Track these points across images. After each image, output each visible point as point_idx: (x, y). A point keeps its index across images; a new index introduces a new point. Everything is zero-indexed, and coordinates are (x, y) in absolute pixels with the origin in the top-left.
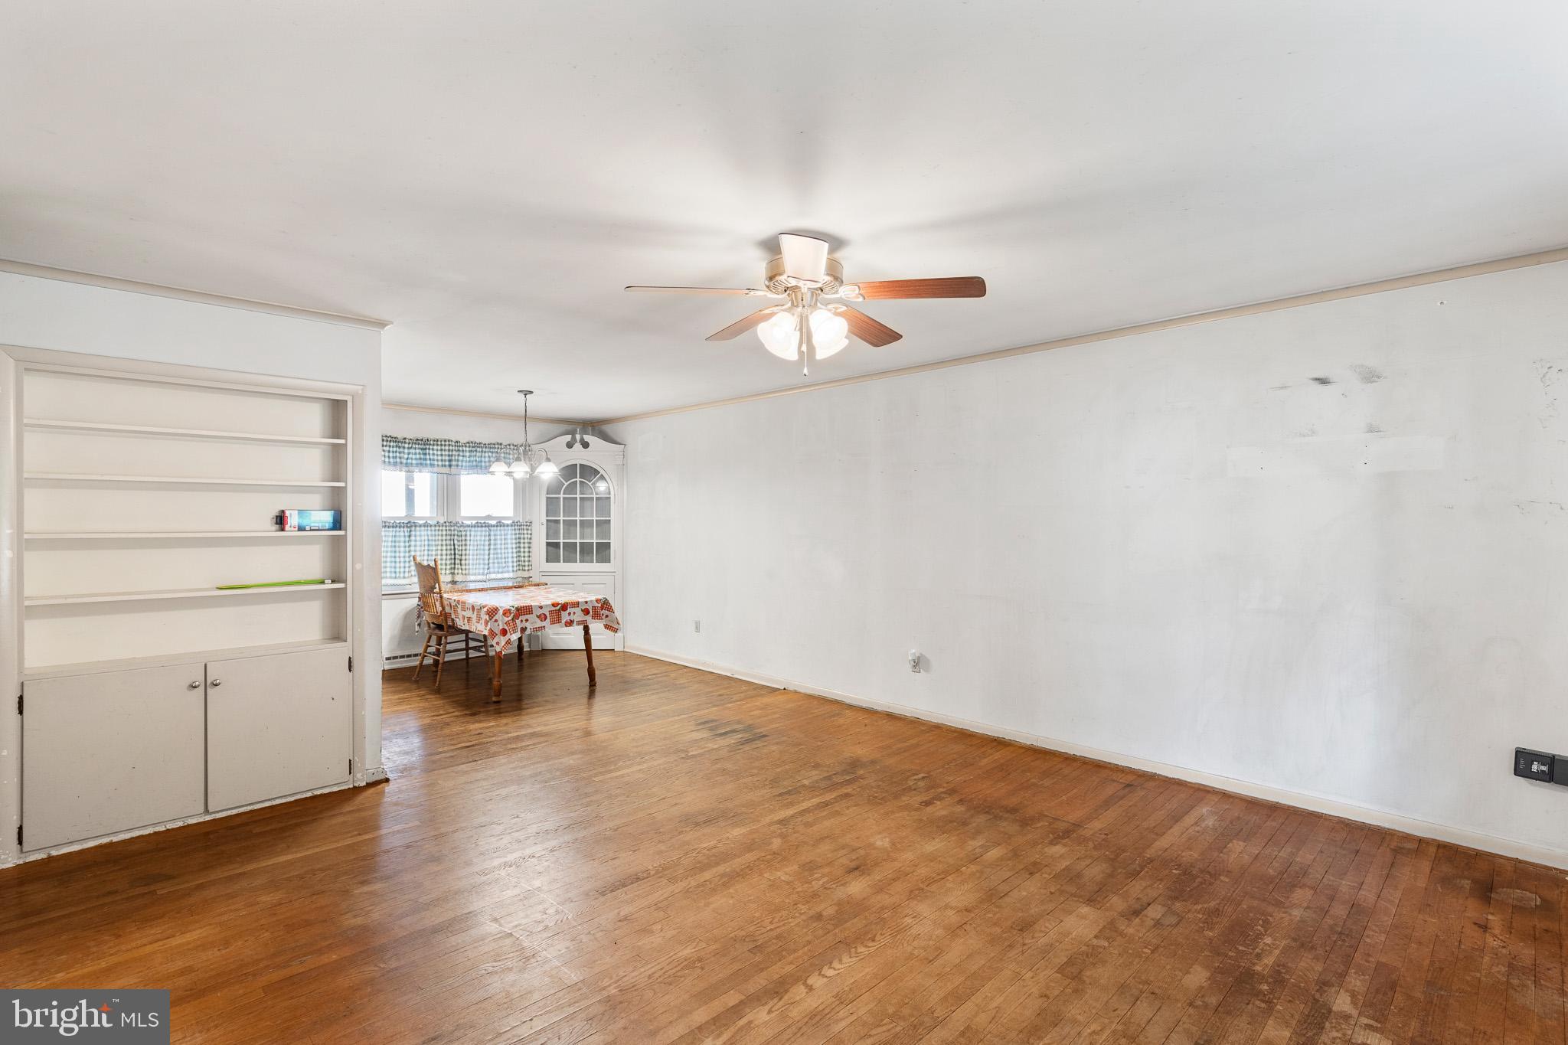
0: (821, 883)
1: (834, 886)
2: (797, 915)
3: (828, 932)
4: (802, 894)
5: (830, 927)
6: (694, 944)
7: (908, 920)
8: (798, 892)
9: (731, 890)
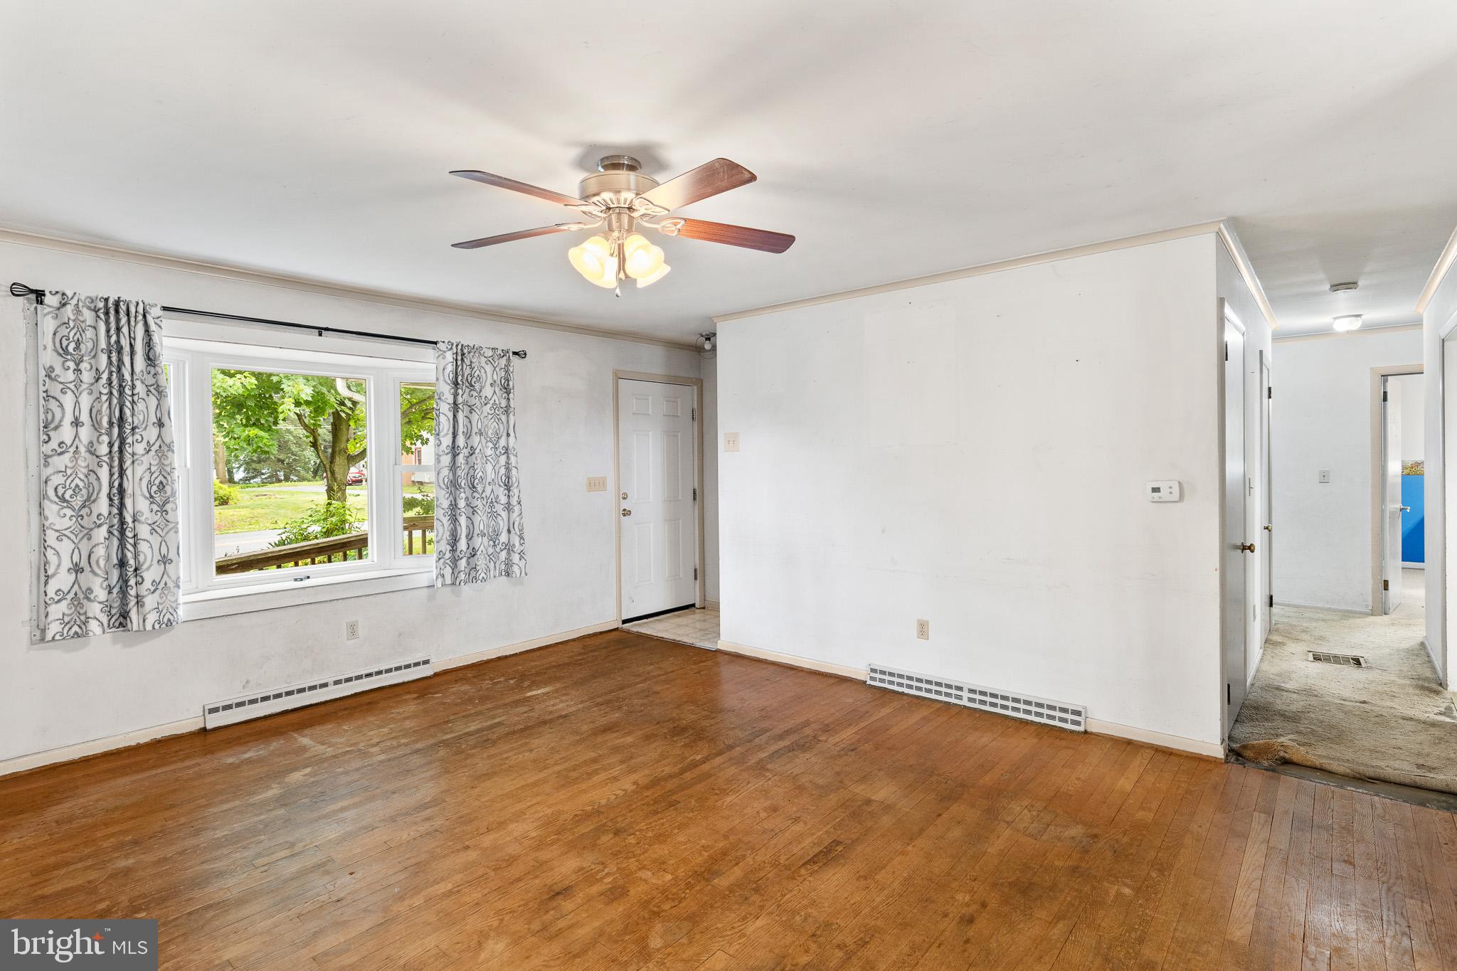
0: (606, 871)
1: (593, 867)
2: (638, 833)
3: (612, 819)
4: (630, 855)
5: (610, 824)
6: (725, 804)
7: (534, 834)
8: (634, 856)
9: (706, 854)
